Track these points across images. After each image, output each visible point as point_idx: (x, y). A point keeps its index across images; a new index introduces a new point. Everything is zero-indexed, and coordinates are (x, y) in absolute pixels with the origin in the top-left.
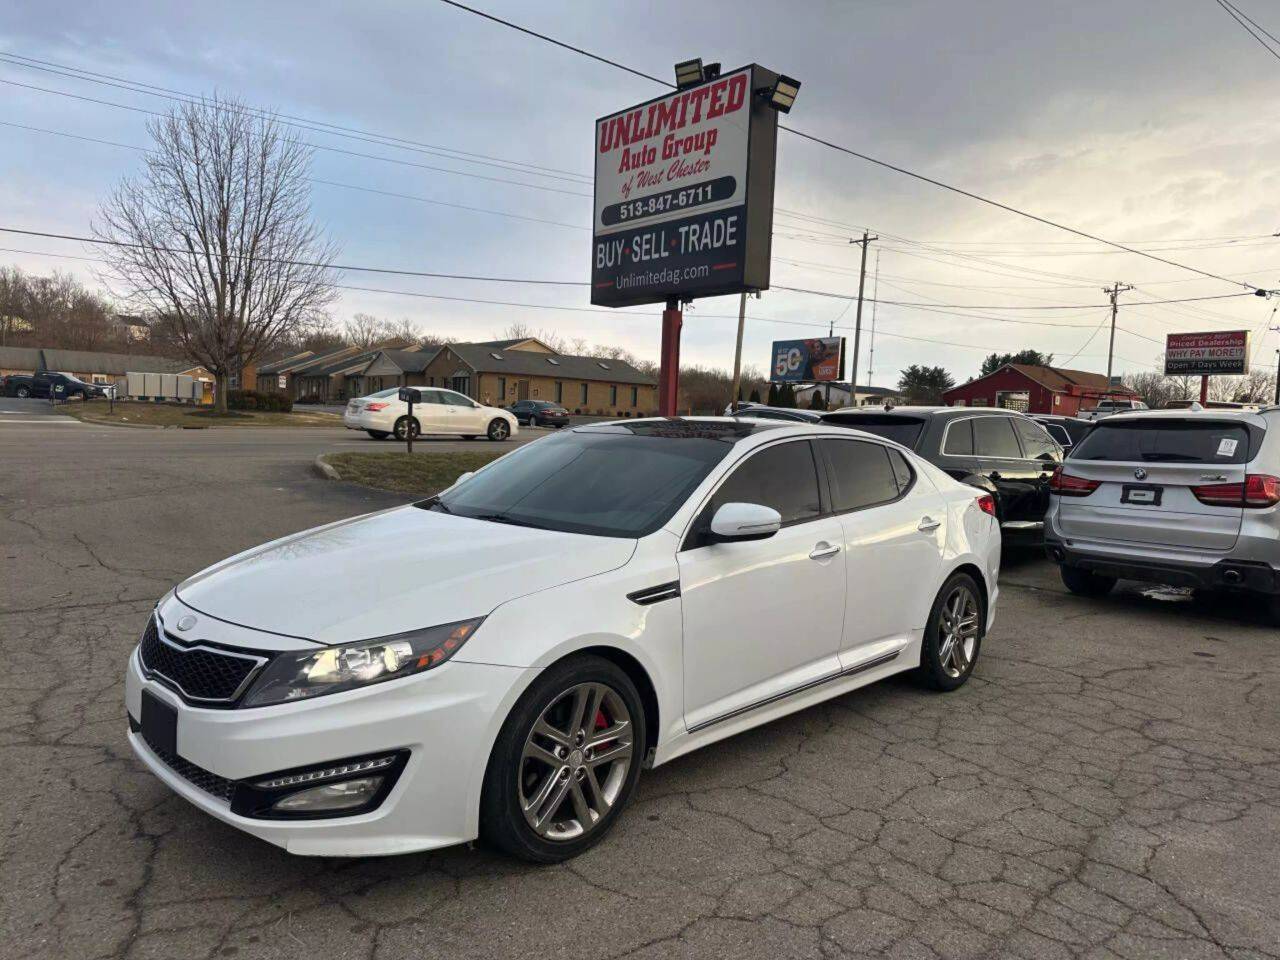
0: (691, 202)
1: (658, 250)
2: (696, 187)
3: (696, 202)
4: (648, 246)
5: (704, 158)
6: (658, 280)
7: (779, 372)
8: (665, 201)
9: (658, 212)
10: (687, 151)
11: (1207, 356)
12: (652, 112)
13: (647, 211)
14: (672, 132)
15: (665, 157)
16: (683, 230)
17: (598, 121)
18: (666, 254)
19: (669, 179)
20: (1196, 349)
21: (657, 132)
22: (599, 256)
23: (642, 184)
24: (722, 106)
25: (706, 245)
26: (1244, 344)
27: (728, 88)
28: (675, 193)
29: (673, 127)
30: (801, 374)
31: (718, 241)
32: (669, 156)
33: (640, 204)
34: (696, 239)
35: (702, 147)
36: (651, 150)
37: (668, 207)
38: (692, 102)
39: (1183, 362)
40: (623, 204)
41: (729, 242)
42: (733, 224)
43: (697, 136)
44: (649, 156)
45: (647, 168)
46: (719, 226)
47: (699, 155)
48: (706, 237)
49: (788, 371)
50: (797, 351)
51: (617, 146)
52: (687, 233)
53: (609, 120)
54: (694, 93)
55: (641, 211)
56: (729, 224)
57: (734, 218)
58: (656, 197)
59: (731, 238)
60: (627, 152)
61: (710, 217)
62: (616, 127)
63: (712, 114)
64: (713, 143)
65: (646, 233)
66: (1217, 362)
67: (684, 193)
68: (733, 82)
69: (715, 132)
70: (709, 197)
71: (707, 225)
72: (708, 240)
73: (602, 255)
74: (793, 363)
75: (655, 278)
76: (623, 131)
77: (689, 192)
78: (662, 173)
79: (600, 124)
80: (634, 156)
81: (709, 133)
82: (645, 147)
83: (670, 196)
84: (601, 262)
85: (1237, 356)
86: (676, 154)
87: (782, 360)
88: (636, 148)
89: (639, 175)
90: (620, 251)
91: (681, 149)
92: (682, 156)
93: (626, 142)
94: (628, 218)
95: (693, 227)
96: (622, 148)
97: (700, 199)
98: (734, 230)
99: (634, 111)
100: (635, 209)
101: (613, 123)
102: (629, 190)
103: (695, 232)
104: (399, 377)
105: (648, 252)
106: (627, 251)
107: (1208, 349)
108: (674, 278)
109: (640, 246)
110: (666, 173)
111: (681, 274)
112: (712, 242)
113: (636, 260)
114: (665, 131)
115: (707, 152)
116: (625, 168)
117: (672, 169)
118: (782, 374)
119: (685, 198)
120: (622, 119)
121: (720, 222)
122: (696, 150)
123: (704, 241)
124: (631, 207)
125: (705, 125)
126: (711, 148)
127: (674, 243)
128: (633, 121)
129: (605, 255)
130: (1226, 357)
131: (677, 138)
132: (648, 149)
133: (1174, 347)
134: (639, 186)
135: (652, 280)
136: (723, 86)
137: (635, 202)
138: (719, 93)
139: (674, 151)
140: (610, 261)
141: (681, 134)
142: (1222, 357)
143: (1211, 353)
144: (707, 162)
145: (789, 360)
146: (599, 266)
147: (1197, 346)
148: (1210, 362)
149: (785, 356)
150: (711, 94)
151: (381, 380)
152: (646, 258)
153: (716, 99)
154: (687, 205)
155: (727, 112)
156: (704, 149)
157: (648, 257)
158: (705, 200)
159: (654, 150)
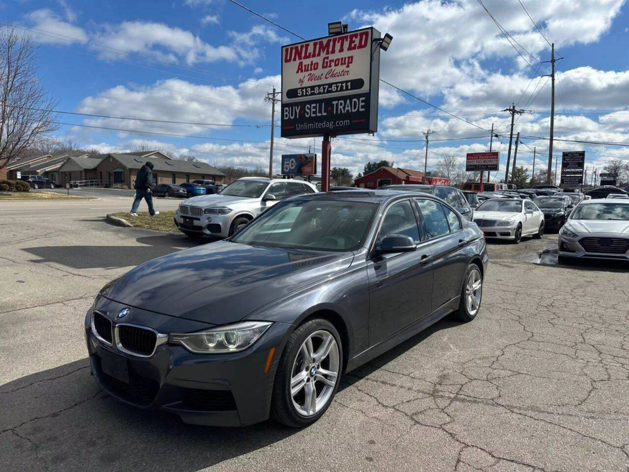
0: (339, 89)
1: (320, 112)
2: (342, 83)
3: (342, 90)
4: (315, 110)
5: (347, 69)
6: (321, 126)
7: (285, 170)
8: (324, 89)
9: (320, 93)
10: (336, 65)
11: (482, 163)
12: (315, 45)
13: (314, 93)
14: (327, 56)
15: (323, 67)
16: (335, 103)
17: (282, 47)
18: (325, 114)
19: (326, 78)
20: (478, 160)
21: (319, 55)
22: (285, 113)
23: (310, 79)
24: (355, 45)
25: (348, 110)
26: (497, 158)
27: (359, 37)
28: (330, 85)
29: (328, 53)
30: (296, 171)
31: (355, 108)
32: (326, 67)
33: (310, 89)
34: (341, 107)
35: (345, 64)
36: (315, 64)
37: (326, 91)
38: (339, 42)
39: (473, 166)
40: (299, 88)
41: (361, 110)
42: (362, 101)
43: (342, 59)
44: (315, 66)
45: (313, 72)
46: (355, 102)
47: (344, 67)
48: (348, 106)
49: (290, 169)
50: (294, 160)
51: (295, 60)
52: (337, 105)
53: (289, 47)
54: (339, 38)
55: (310, 93)
56: (360, 101)
57: (364, 99)
58: (319, 86)
59: (362, 108)
60: (301, 64)
61: (350, 97)
62: (294, 51)
63: (350, 49)
64: (351, 62)
65: (314, 104)
66: (487, 165)
67: (335, 85)
68: (361, 35)
69: (352, 57)
70: (349, 88)
71: (348, 101)
72: (349, 108)
73: (287, 113)
74: (292, 165)
75: (319, 125)
76: (298, 53)
77: (338, 85)
78: (322, 75)
79: (284, 49)
80: (305, 66)
81: (349, 58)
82: (312, 62)
83: (327, 87)
84: (286, 116)
85: (495, 163)
86: (330, 66)
87: (287, 164)
88: (306, 62)
89: (309, 75)
90: (298, 111)
91: (333, 64)
92: (333, 67)
93: (300, 58)
94: (302, 96)
95: (340, 102)
96: (298, 61)
97: (344, 88)
98: (364, 104)
99: (304, 44)
100: (306, 91)
101: (292, 49)
102: (302, 82)
103: (341, 104)
104: (81, 172)
105: (315, 113)
106: (302, 112)
107: (483, 160)
108: (330, 125)
109: (310, 110)
110: (324, 76)
111: (334, 124)
112: (351, 108)
113: (307, 116)
114: (323, 55)
115: (348, 66)
116: (300, 71)
117: (328, 73)
118: (287, 171)
119: (335, 88)
120: (297, 47)
121: (356, 100)
122: (342, 64)
123: (347, 108)
124: (304, 90)
125: (346, 54)
126: (350, 64)
127: (329, 109)
128: (304, 49)
129: (289, 113)
130: (490, 163)
131: (330, 59)
132: (314, 63)
133: (469, 159)
134: (308, 80)
135: (318, 126)
136: (356, 36)
137: (306, 88)
138: (354, 39)
139: (329, 65)
140: (292, 116)
141: (332, 57)
142: (488, 164)
143: (485, 162)
144: (348, 71)
145: (290, 165)
146: (285, 118)
147: (478, 158)
148: (484, 165)
149: (288, 162)
150: (349, 39)
151: (70, 174)
152: (313, 115)
153: (352, 42)
154: (337, 91)
155: (358, 48)
156: (346, 65)
157: (315, 115)
158: (347, 89)
159: (317, 64)
